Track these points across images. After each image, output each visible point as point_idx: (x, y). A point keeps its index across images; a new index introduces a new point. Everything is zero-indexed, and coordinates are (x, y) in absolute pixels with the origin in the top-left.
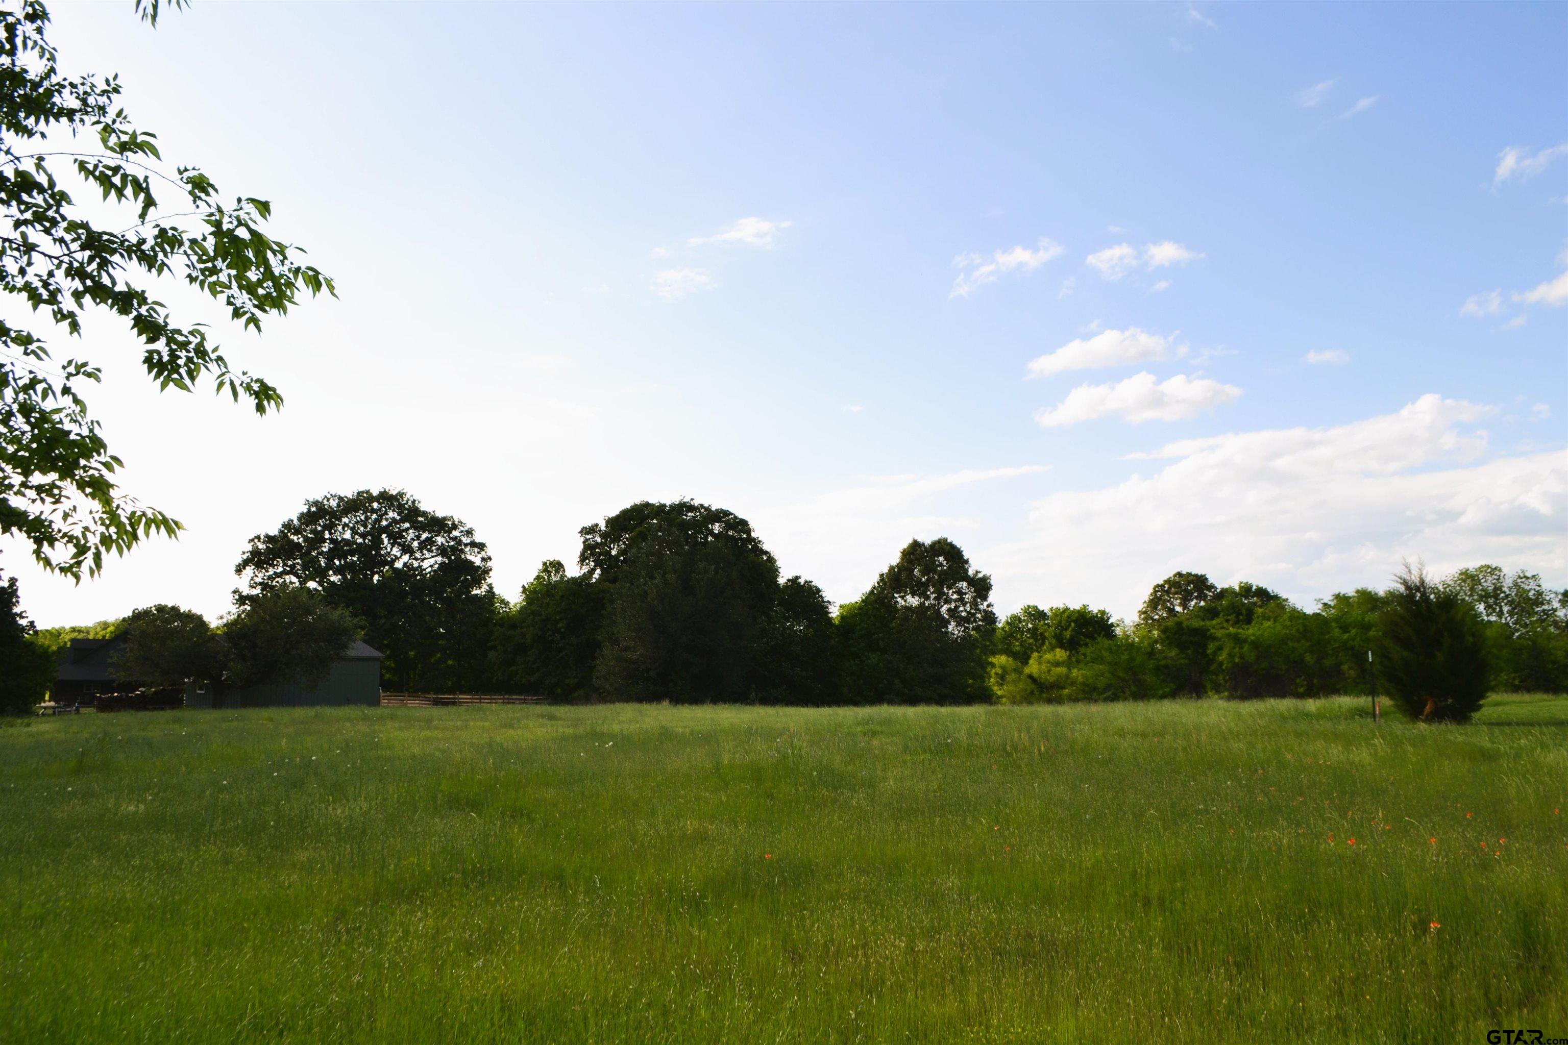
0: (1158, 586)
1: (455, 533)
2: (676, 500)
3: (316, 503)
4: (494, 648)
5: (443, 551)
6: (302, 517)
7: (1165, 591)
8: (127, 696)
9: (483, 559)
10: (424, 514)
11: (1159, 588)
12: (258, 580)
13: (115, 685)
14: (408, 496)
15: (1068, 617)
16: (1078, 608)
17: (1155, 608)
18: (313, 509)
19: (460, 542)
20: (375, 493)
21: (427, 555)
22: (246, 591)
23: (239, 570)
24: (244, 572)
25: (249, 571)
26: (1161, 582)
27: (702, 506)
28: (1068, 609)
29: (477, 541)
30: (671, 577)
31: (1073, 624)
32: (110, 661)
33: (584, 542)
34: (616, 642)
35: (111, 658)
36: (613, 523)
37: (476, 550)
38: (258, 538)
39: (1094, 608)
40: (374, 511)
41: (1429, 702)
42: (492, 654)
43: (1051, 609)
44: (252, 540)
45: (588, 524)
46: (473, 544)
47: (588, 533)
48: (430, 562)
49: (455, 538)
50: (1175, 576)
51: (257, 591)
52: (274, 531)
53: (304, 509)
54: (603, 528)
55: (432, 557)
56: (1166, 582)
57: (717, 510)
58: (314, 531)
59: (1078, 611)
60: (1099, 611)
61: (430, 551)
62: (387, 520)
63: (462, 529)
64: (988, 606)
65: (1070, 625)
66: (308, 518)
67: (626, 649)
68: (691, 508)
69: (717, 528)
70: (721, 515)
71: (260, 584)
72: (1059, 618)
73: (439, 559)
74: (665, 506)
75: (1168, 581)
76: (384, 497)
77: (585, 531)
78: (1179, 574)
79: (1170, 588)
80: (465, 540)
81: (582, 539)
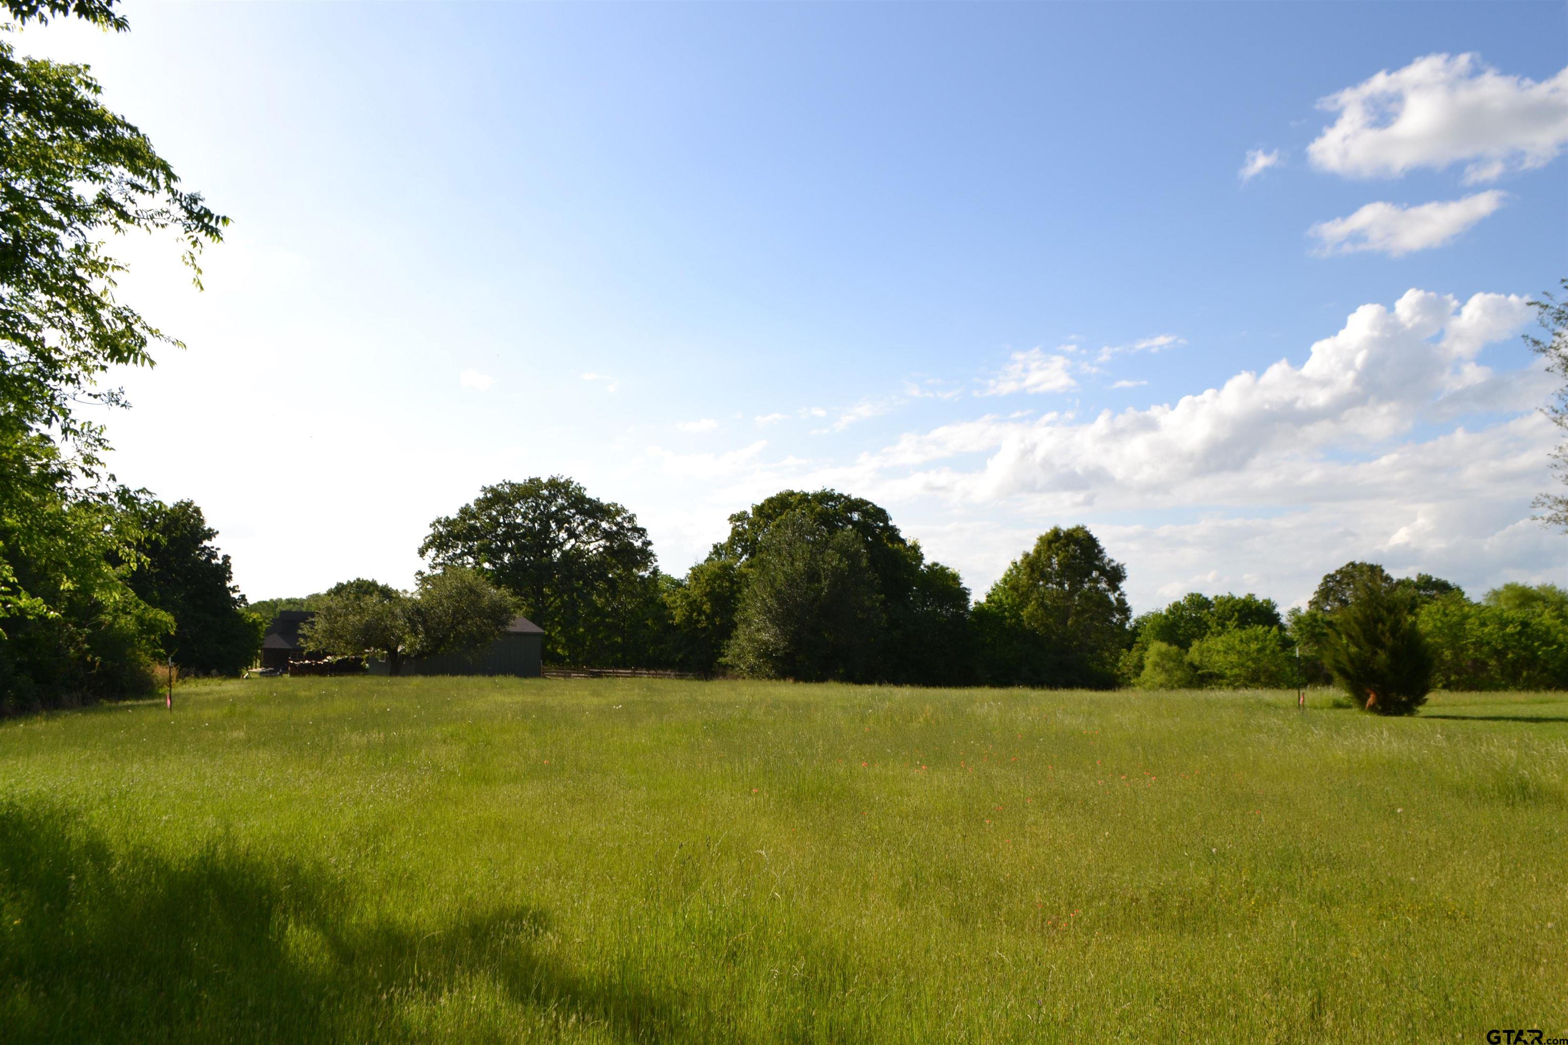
0: (1329, 576)
1: (618, 519)
2: (818, 489)
3: (492, 490)
5: (607, 535)
6: (478, 502)
7: (1338, 581)
8: (316, 664)
9: (644, 543)
10: (590, 501)
11: (1329, 578)
12: (439, 560)
13: (305, 653)
14: (575, 484)
15: (1233, 606)
16: (1243, 597)
17: (1327, 598)
18: (489, 495)
19: (623, 527)
20: (544, 480)
21: (592, 539)
22: (427, 572)
23: (422, 553)
24: (427, 553)
25: (432, 552)
26: (1332, 572)
27: (841, 495)
28: (1233, 598)
29: (638, 526)
31: (1236, 614)
32: (300, 632)
33: (733, 529)
34: (748, 625)
35: (302, 629)
36: (759, 510)
37: (637, 535)
38: (439, 522)
39: (1260, 597)
40: (543, 498)
41: (1372, 695)
43: (1216, 597)
44: (434, 524)
45: (737, 511)
46: (635, 529)
47: (738, 520)
48: (595, 546)
49: (617, 524)
50: (1348, 566)
51: (439, 571)
52: (453, 515)
53: (481, 495)
54: (751, 516)
55: (597, 541)
56: (1338, 572)
57: (856, 499)
58: (489, 516)
59: (1244, 601)
60: (1264, 601)
61: (595, 535)
62: (555, 505)
63: (624, 515)
64: (1120, 595)
65: (1233, 615)
66: (485, 504)
67: (758, 631)
68: (832, 497)
69: (856, 516)
70: (860, 505)
71: (440, 564)
72: (1222, 607)
73: (604, 542)
74: (808, 495)
75: (1339, 572)
76: (553, 484)
77: (733, 518)
78: (1353, 564)
79: (1342, 578)
80: (628, 525)
81: (731, 526)
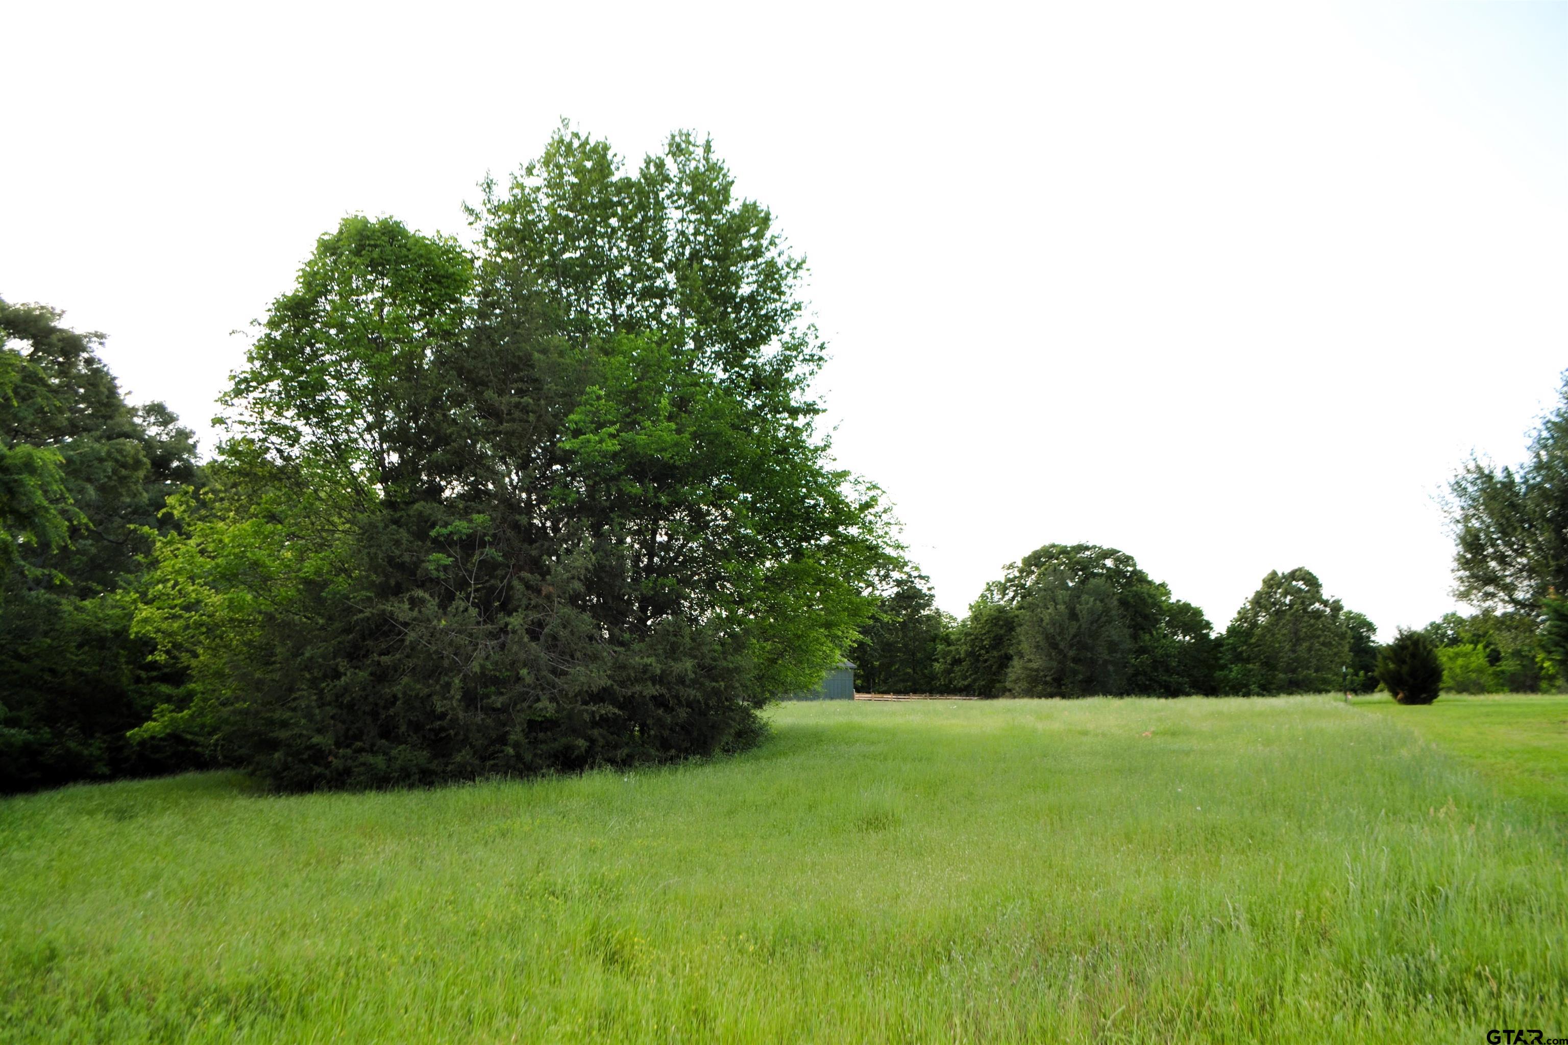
1: (906, 569)
2: (1075, 543)
4: (937, 660)
9: (929, 589)
19: (910, 576)
21: (886, 587)
27: (1095, 547)
29: (923, 574)
30: (1061, 607)
33: (1006, 576)
34: (1021, 656)
36: (1028, 560)
37: (923, 581)
42: (936, 665)
45: (1010, 561)
46: (920, 577)
47: (1009, 569)
48: (888, 591)
49: (907, 573)
54: (1021, 565)
55: (890, 588)
57: (1108, 549)
61: (888, 583)
63: (911, 565)
67: (1030, 661)
68: (1087, 548)
69: (1109, 563)
70: (1111, 553)
73: (896, 590)
74: (1067, 547)
77: (1007, 567)
80: (915, 574)
81: (1004, 574)
